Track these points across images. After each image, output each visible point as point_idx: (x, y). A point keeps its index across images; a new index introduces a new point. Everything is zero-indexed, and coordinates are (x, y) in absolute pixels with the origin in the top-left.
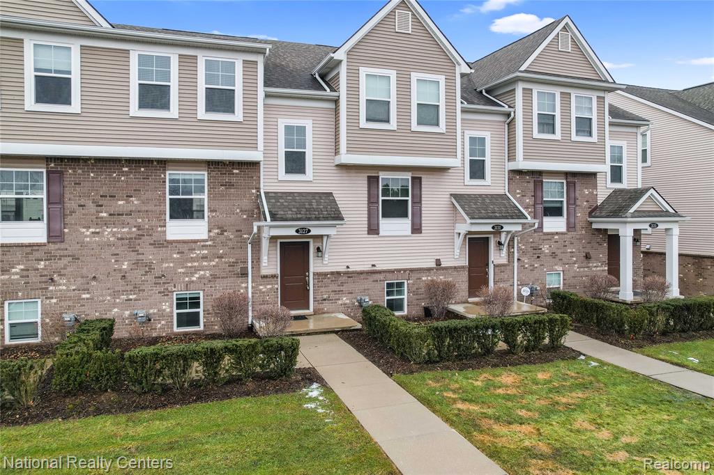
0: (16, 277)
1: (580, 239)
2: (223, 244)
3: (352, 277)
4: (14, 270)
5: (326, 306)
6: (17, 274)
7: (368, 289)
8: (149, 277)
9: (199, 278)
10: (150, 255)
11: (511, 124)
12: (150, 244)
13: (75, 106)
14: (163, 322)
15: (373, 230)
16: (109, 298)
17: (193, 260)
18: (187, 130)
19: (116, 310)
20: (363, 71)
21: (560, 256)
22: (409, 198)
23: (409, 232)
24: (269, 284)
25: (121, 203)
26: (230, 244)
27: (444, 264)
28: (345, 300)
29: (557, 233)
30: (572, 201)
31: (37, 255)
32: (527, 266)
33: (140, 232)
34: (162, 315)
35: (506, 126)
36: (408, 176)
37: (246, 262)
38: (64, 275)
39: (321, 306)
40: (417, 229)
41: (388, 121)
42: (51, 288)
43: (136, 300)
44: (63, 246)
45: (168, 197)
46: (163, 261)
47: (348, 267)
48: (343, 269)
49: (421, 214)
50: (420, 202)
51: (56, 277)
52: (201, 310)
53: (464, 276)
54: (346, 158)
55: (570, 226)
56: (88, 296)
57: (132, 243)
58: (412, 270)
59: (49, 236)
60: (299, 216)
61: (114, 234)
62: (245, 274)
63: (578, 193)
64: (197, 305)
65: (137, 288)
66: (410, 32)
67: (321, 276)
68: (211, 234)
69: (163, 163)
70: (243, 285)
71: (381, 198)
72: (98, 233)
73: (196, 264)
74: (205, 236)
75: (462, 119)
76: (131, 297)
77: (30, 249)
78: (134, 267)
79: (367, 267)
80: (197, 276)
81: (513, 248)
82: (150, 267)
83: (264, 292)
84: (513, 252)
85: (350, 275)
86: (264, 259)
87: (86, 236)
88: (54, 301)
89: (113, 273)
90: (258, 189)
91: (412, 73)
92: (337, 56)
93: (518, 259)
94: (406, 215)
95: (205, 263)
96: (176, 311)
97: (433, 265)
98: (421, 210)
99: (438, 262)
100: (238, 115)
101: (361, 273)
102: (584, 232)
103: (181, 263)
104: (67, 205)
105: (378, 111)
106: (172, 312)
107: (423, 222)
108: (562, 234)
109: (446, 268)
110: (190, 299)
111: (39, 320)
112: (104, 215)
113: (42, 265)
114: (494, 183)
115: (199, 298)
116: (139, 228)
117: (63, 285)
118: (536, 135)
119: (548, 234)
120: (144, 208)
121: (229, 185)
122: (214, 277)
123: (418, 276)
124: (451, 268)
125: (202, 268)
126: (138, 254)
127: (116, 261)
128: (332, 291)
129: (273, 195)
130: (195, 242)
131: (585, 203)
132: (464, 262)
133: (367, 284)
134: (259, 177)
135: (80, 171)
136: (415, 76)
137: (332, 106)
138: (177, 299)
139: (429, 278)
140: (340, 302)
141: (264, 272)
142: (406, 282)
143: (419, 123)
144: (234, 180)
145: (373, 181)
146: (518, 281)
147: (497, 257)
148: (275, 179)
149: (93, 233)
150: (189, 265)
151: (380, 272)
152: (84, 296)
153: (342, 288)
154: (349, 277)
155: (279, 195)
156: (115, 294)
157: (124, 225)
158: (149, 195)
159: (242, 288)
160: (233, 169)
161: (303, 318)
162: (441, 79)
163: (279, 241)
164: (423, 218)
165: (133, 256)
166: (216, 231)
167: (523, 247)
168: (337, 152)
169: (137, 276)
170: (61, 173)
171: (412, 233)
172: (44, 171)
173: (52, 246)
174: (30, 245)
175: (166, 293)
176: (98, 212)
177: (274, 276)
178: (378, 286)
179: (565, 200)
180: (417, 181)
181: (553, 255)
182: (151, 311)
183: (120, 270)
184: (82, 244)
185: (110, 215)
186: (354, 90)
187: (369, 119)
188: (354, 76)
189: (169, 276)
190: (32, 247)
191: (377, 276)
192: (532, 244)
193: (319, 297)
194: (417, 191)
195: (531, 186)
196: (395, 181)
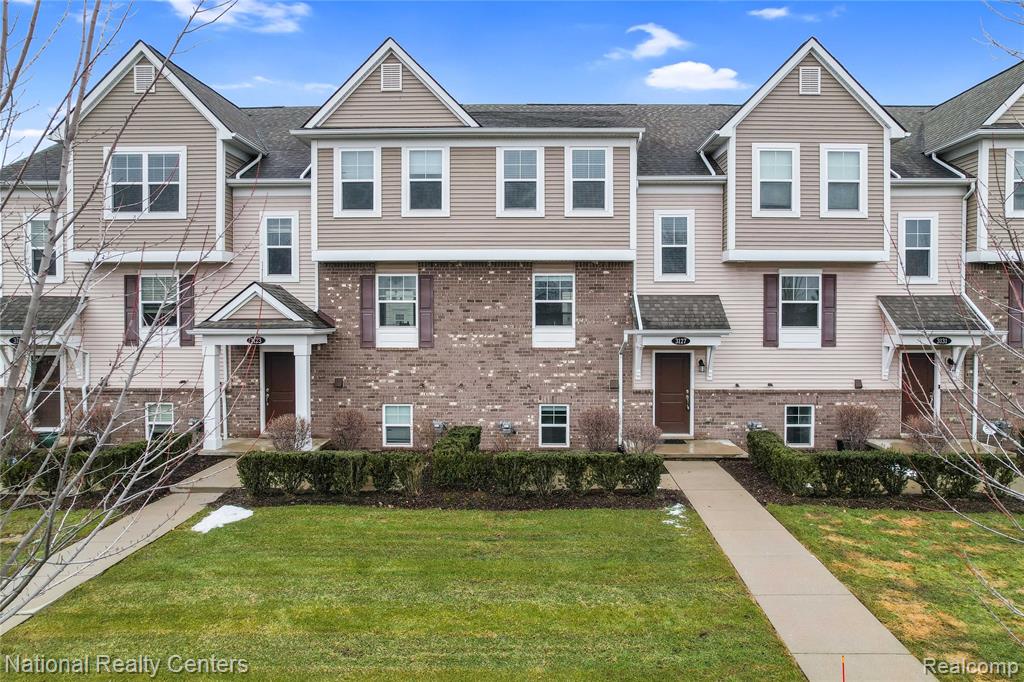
0: (393, 381)
2: (592, 354)
3: (741, 397)
4: (390, 374)
5: (709, 431)
6: (392, 378)
7: (762, 414)
8: (515, 387)
9: (566, 390)
10: (516, 364)
11: (971, 201)
12: (517, 352)
13: (445, 210)
14: (528, 436)
15: (770, 340)
16: (475, 407)
17: (559, 370)
18: (555, 229)
19: (481, 420)
20: (757, 148)
22: (820, 302)
23: (818, 344)
24: (642, 401)
25: (487, 307)
26: (600, 354)
27: (866, 386)
28: (733, 424)
31: (410, 360)
32: (994, 394)
33: (506, 339)
34: (527, 428)
35: (965, 202)
36: (818, 273)
37: (616, 375)
38: (434, 381)
39: (704, 430)
40: (829, 340)
41: (788, 207)
42: (422, 394)
43: (501, 410)
44: (432, 351)
45: (534, 301)
46: (528, 370)
47: (737, 385)
48: (730, 387)
49: (835, 321)
50: (834, 307)
51: (426, 383)
52: (567, 426)
53: (897, 404)
54: (735, 254)
56: (455, 404)
57: (498, 350)
58: (821, 393)
59: (420, 342)
60: (676, 323)
61: (480, 340)
62: (615, 389)
64: (563, 420)
65: (502, 399)
66: (819, 93)
67: (703, 395)
68: (579, 342)
69: (529, 265)
70: (613, 401)
71: (781, 302)
72: (465, 339)
73: (562, 375)
74: (572, 345)
75: (892, 198)
76: (496, 407)
77: (403, 353)
78: (500, 375)
79: (762, 386)
80: (563, 388)
81: (972, 369)
82: (515, 377)
83: (636, 410)
84: (972, 375)
85: (740, 395)
86: (637, 371)
87: (454, 342)
88: (425, 407)
89: (479, 382)
90: (631, 292)
91: (821, 145)
92: (722, 133)
93: (980, 385)
94: (814, 323)
95: (572, 375)
96: (541, 425)
97: (851, 387)
98: (835, 317)
99: (858, 384)
100: (609, 210)
101: (754, 393)
103: (547, 373)
104: (437, 310)
105: (776, 195)
106: (537, 426)
107: (838, 332)
109: (869, 392)
110: (556, 412)
111: (411, 425)
112: (471, 320)
113: (414, 370)
114: (942, 280)
115: (565, 412)
116: (505, 334)
117: (432, 392)
118: (1011, 212)
120: (510, 314)
121: (599, 288)
122: (582, 390)
123: (831, 400)
124: (876, 392)
125: (569, 380)
126: (504, 362)
127: (482, 369)
128: (718, 414)
129: (648, 298)
130: (562, 350)
132: (897, 384)
133: (761, 407)
134: (632, 279)
135: (448, 275)
136: (825, 148)
137: (719, 191)
138: (543, 412)
139: (845, 404)
140: (727, 427)
141: (637, 387)
142: (813, 407)
143: (831, 207)
144: (604, 282)
145: (770, 281)
147: (944, 380)
148: (651, 280)
149: (460, 339)
150: (556, 375)
151: (778, 393)
152: (451, 404)
153: (729, 410)
154: (738, 398)
155: (655, 298)
156: (481, 403)
157: (490, 330)
158: (515, 299)
159: (612, 404)
160: (604, 269)
161: (681, 442)
162: (863, 149)
163: (654, 352)
164: (838, 328)
165: (499, 364)
166: (585, 339)
167: (989, 368)
168: (724, 247)
169: (502, 385)
170: (431, 277)
171: (823, 346)
172: (416, 275)
173: (423, 352)
174: (404, 350)
175: (531, 405)
176: (466, 317)
177: (648, 392)
178: (776, 410)
180: (830, 281)
182: (516, 423)
183: (486, 378)
184: (450, 350)
185: (477, 320)
186: (745, 171)
187: (764, 206)
188: (745, 154)
189: (534, 387)
190: (406, 352)
191: (774, 398)
192: (1005, 365)
193: (701, 420)
194: (830, 293)
195: (1005, 283)
196: (800, 281)
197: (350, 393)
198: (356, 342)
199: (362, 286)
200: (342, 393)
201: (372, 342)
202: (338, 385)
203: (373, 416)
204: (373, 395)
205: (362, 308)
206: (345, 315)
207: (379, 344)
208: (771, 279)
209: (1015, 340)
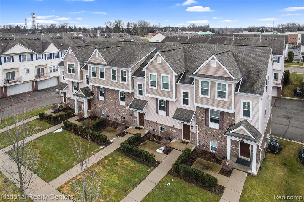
4: (101, 105)
8: (117, 111)
9: (124, 114)
10: (117, 107)
12: (117, 105)
13: (104, 79)
15: (157, 112)
17: (123, 110)
18: (119, 85)
19: (113, 116)
20: (150, 73)
21: (216, 137)
22: (166, 106)
23: (166, 115)
24: (135, 119)
25: (113, 96)
29: (214, 129)
30: (222, 119)
31: (103, 103)
32: (202, 136)
38: (106, 107)
39: (146, 127)
40: (168, 115)
41: (155, 86)
45: (120, 96)
46: (119, 109)
47: (151, 120)
49: (169, 111)
50: (169, 108)
52: (125, 120)
53: (182, 133)
54: (146, 95)
55: (221, 128)
57: (115, 104)
58: (165, 126)
61: (112, 102)
62: (131, 115)
63: (224, 117)
65: (115, 113)
66: (160, 63)
67: (146, 120)
71: (159, 105)
74: (125, 105)
78: (115, 108)
79: (155, 122)
82: (117, 109)
86: (135, 113)
91: (161, 74)
92: (143, 70)
93: (199, 133)
94: (165, 110)
97: (172, 126)
99: (174, 126)
100: (126, 82)
101: (154, 122)
104: (106, 95)
106: (121, 119)
107: (169, 113)
108: (217, 130)
109: (175, 128)
110: (123, 117)
111: (104, 114)
113: (104, 105)
114: (191, 106)
115: (125, 117)
116: (115, 101)
117: (106, 109)
118: (200, 95)
119: (211, 128)
120: (116, 98)
122: (126, 114)
123: (168, 128)
125: (125, 112)
130: (123, 106)
131: (228, 122)
132: (182, 129)
133: (155, 126)
134: (134, 95)
135: (108, 89)
139: (171, 129)
141: (135, 116)
143: (163, 88)
146: (198, 140)
147: (193, 130)
148: (137, 96)
149: (110, 101)
151: (158, 124)
152: (109, 112)
153: (149, 125)
154: (151, 122)
155: (137, 99)
156: (113, 113)
157: (113, 100)
158: (117, 95)
159: (131, 118)
162: (169, 76)
165: (115, 106)
166: (127, 105)
167: (201, 130)
170: (106, 89)
173: (105, 102)
175: (120, 115)
176: (110, 97)
178: (158, 127)
179: (219, 118)
180: (168, 102)
181: (213, 136)
182: (117, 118)
183: (113, 108)
184: (108, 102)
185: (112, 98)
186: (148, 78)
187: (151, 86)
189: (120, 112)
190: (103, 101)
191: (157, 125)
192: (204, 130)
193: (145, 125)
194: (168, 105)
195: (204, 110)
196: (162, 101)
198: (97, 98)
199: (97, 89)
200: (96, 106)
205: (97, 93)
206: (95, 93)
207: (100, 99)
208: (157, 99)
209: (207, 125)
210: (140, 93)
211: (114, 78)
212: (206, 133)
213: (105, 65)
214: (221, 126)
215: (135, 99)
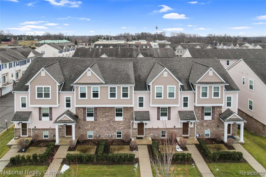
0: (89, 127)
1: (216, 122)
2: (126, 122)
5: (147, 135)
8: (112, 128)
9: (121, 128)
10: (112, 124)
11: (195, 94)
12: (112, 122)
13: (99, 98)
14: (114, 137)
15: (159, 119)
17: (120, 125)
18: (119, 101)
19: (106, 134)
20: (156, 86)
21: (209, 126)
22: (167, 112)
23: (167, 120)
25: (107, 114)
28: (152, 134)
29: (208, 120)
30: (213, 112)
31: (93, 123)
32: (199, 128)
34: (114, 135)
36: (167, 107)
37: (130, 126)
38: (97, 127)
40: (169, 119)
41: (161, 97)
42: (95, 129)
44: (97, 122)
45: (115, 112)
46: (114, 125)
48: (151, 128)
49: (170, 115)
50: (170, 113)
52: (121, 135)
53: (182, 131)
54: (152, 105)
55: (213, 118)
56: (101, 131)
57: (109, 121)
58: (168, 128)
59: (94, 120)
61: (105, 120)
62: (130, 128)
63: (215, 110)
64: (121, 134)
65: (110, 130)
66: (167, 76)
67: (146, 129)
71: (160, 112)
72: (103, 119)
73: (121, 126)
74: (122, 120)
76: (108, 132)
78: (109, 126)
79: (157, 127)
81: (195, 124)
82: (112, 126)
83: (134, 132)
85: (153, 129)
88: (95, 132)
89: (105, 127)
90: (133, 111)
92: (149, 84)
93: (196, 127)
94: (166, 116)
96: (117, 135)
97: (173, 127)
99: (175, 127)
100: (129, 98)
101: (155, 129)
102: (217, 120)
103: (118, 125)
104: (97, 114)
105: (159, 95)
106: (116, 135)
108: (210, 120)
109: (176, 128)
110: (120, 132)
111: (93, 135)
113: (93, 125)
114: (190, 108)
115: (121, 132)
116: (110, 119)
117: (97, 129)
118: (201, 97)
119: (206, 120)
120: (111, 115)
121: (127, 110)
122: (124, 128)
123: (169, 130)
124: (178, 128)
128: (149, 132)
130: (120, 121)
131: (218, 113)
132: (182, 127)
133: (157, 131)
134: (133, 109)
135: (100, 108)
136: (168, 86)
137: (149, 92)
138: (117, 132)
139: (172, 130)
140: (150, 135)
141: (134, 128)
142: (166, 131)
143: (169, 97)
146: (196, 132)
147: (191, 126)
148: (137, 109)
151: (160, 129)
153: (151, 132)
156: (106, 131)
157: (107, 118)
158: (111, 112)
159: (129, 131)
161: (142, 138)
164: (171, 117)
165: (109, 124)
166: (125, 119)
167: (198, 124)
168: (150, 103)
169: (109, 128)
172: (94, 108)
173: (95, 122)
174: (92, 121)
175: (115, 131)
176: (103, 115)
177: (136, 129)
178: (159, 132)
179: (211, 112)
180: (169, 108)
181: (207, 126)
182: (112, 134)
183: (107, 126)
184: (100, 121)
185: (105, 116)
186: (153, 91)
187: (157, 97)
188: (153, 88)
189: (115, 128)
192: (201, 123)
193: (146, 133)
194: (169, 110)
195: (201, 109)
196: (164, 108)
197: (82, 129)
198: (83, 120)
199: (84, 110)
200: (80, 129)
201: (86, 120)
202: (79, 128)
203: (86, 133)
204: (86, 130)
205: (84, 114)
206: (81, 115)
207: (87, 120)
208: (158, 108)
209: (203, 119)
210: (141, 105)
211: (113, 95)
212: (202, 125)
213: (102, 84)
214: (213, 117)
215: (136, 112)
